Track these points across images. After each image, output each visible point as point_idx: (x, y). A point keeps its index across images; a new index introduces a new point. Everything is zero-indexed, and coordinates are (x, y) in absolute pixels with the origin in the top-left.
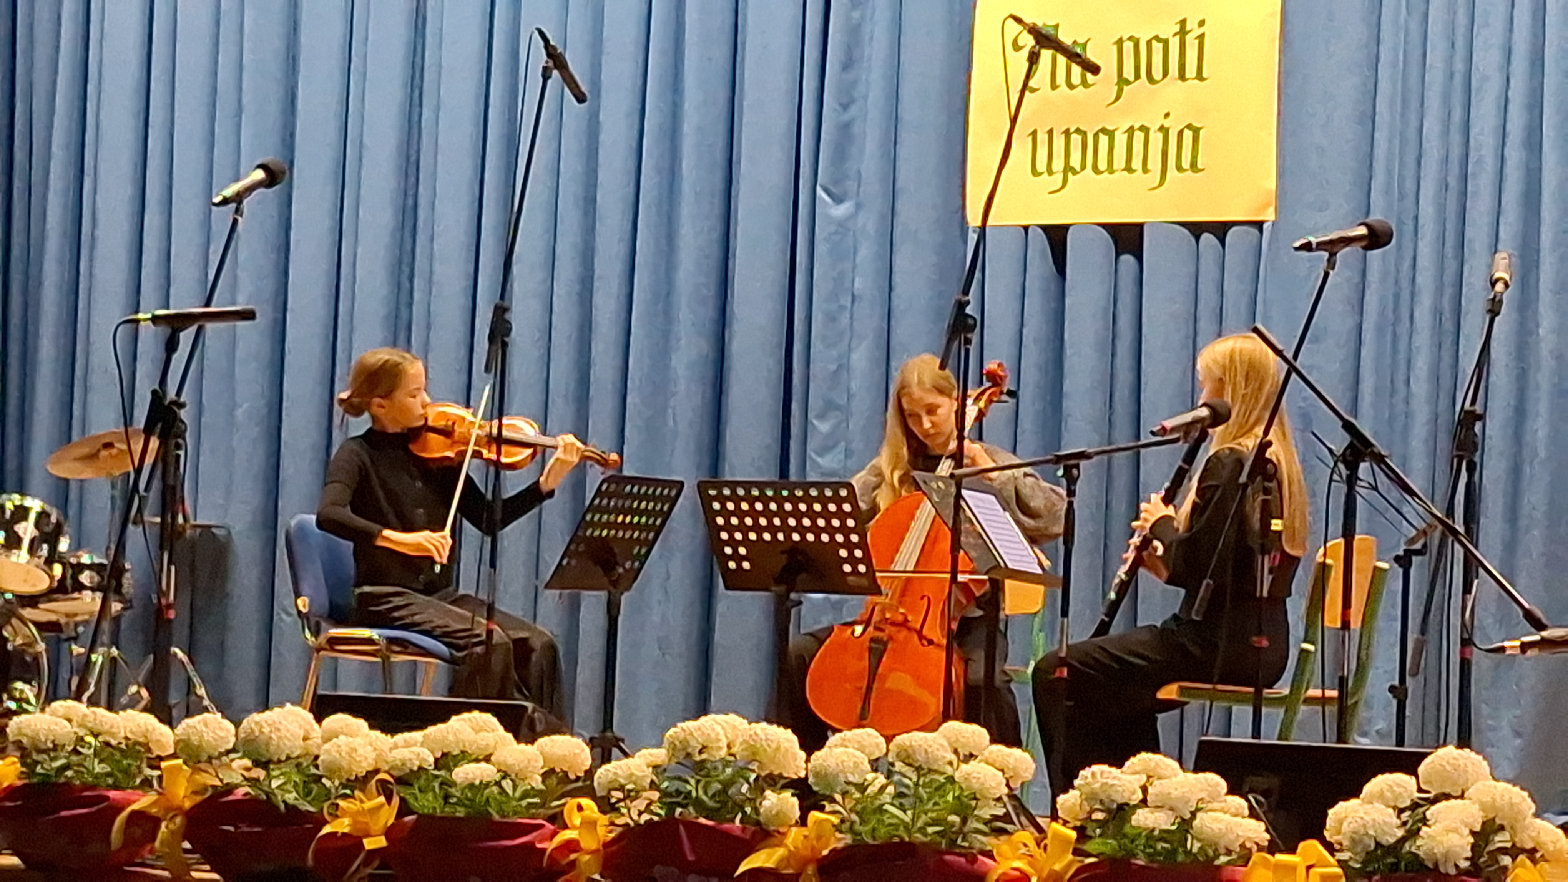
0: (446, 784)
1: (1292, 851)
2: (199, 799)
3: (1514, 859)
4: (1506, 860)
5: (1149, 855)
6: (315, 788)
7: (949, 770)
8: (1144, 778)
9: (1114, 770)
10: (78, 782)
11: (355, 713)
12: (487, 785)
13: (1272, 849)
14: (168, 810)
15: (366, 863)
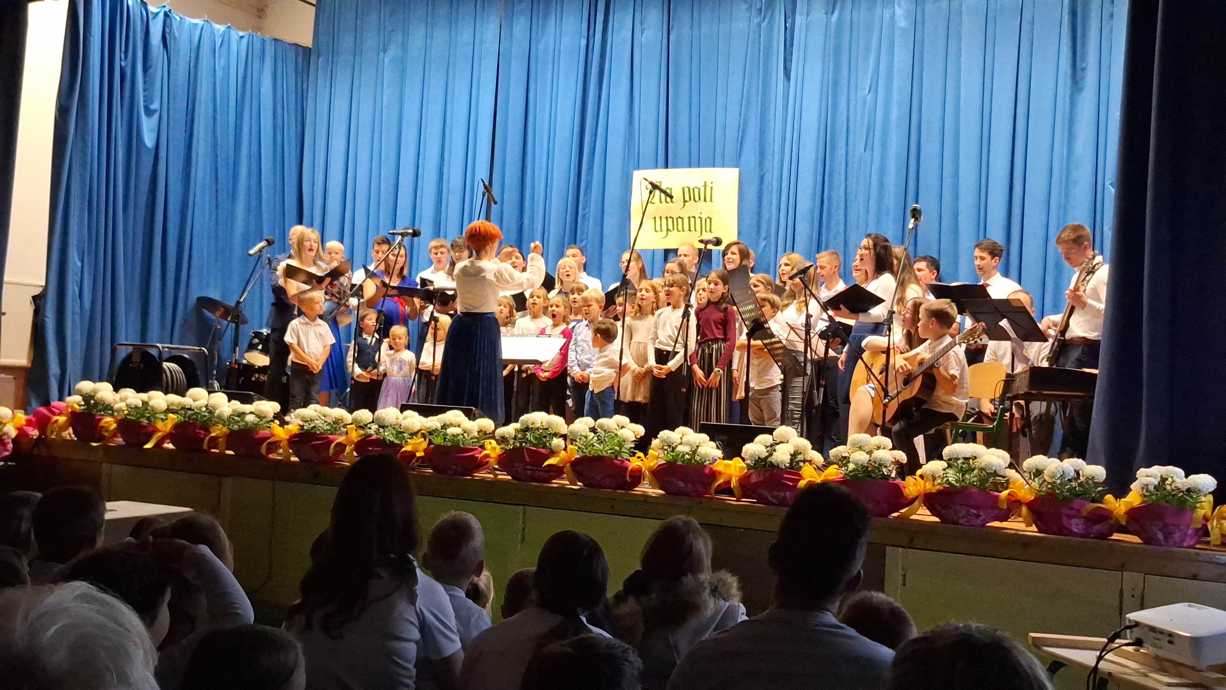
0: (446, 434)
1: (731, 459)
2: (360, 439)
3: (804, 463)
4: (802, 464)
5: (682, 461)
6: (400, 435)
7: (616, 432)
8: (681, 436)
9: (671, 432)
10: (318, 432)
11: (414, 410)
12: (458, 435)
13: (724, 459)
14: (349, 442)
15: (417, 461)
